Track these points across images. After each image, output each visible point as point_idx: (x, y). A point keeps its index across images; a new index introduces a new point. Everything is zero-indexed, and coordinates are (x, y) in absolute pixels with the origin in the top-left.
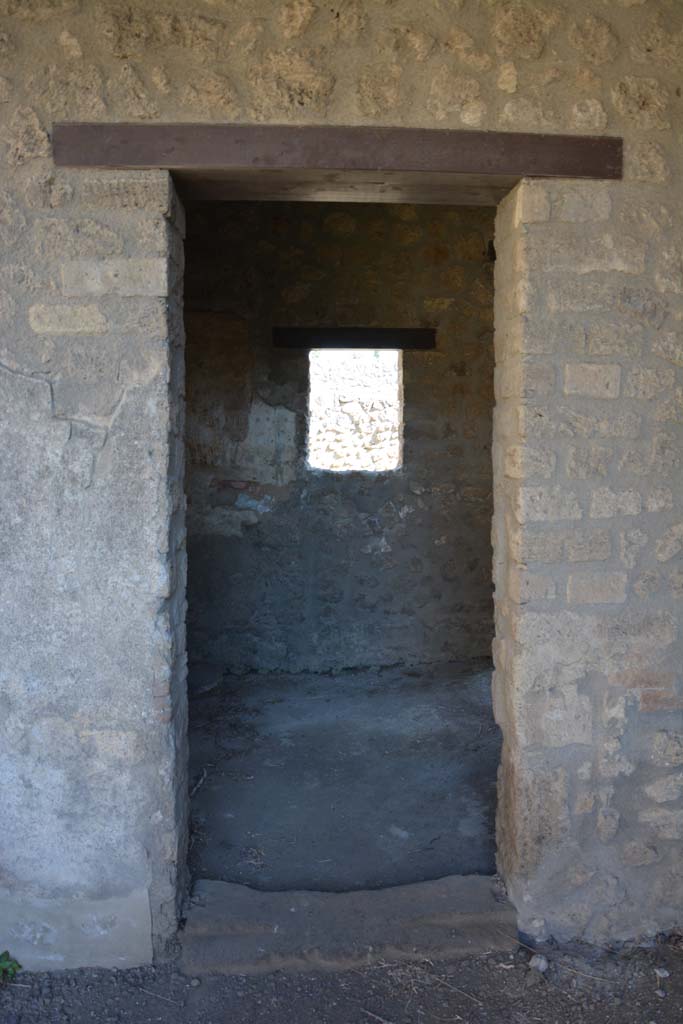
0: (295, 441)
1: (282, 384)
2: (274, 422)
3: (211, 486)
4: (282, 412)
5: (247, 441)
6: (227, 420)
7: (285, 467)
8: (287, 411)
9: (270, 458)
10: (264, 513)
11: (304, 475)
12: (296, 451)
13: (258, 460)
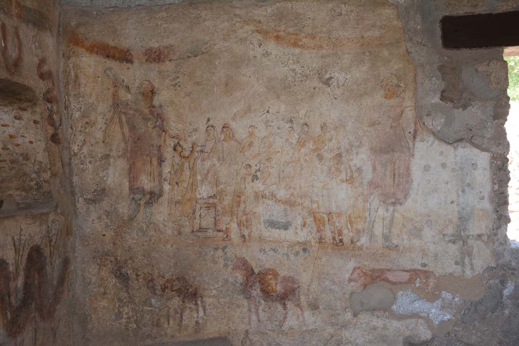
0: (492, 201)
1: (465, 107)
2: (453, 170)
3: (350, 280)
4: (466, 152)
5: (409, 203)
6: (374, 169)
7: (476, 245)
8: (476, 151)
9: (450, 230)
10: (442, 322)
11: (507, 257)
12: (495, 216)
13: (428, 233)
